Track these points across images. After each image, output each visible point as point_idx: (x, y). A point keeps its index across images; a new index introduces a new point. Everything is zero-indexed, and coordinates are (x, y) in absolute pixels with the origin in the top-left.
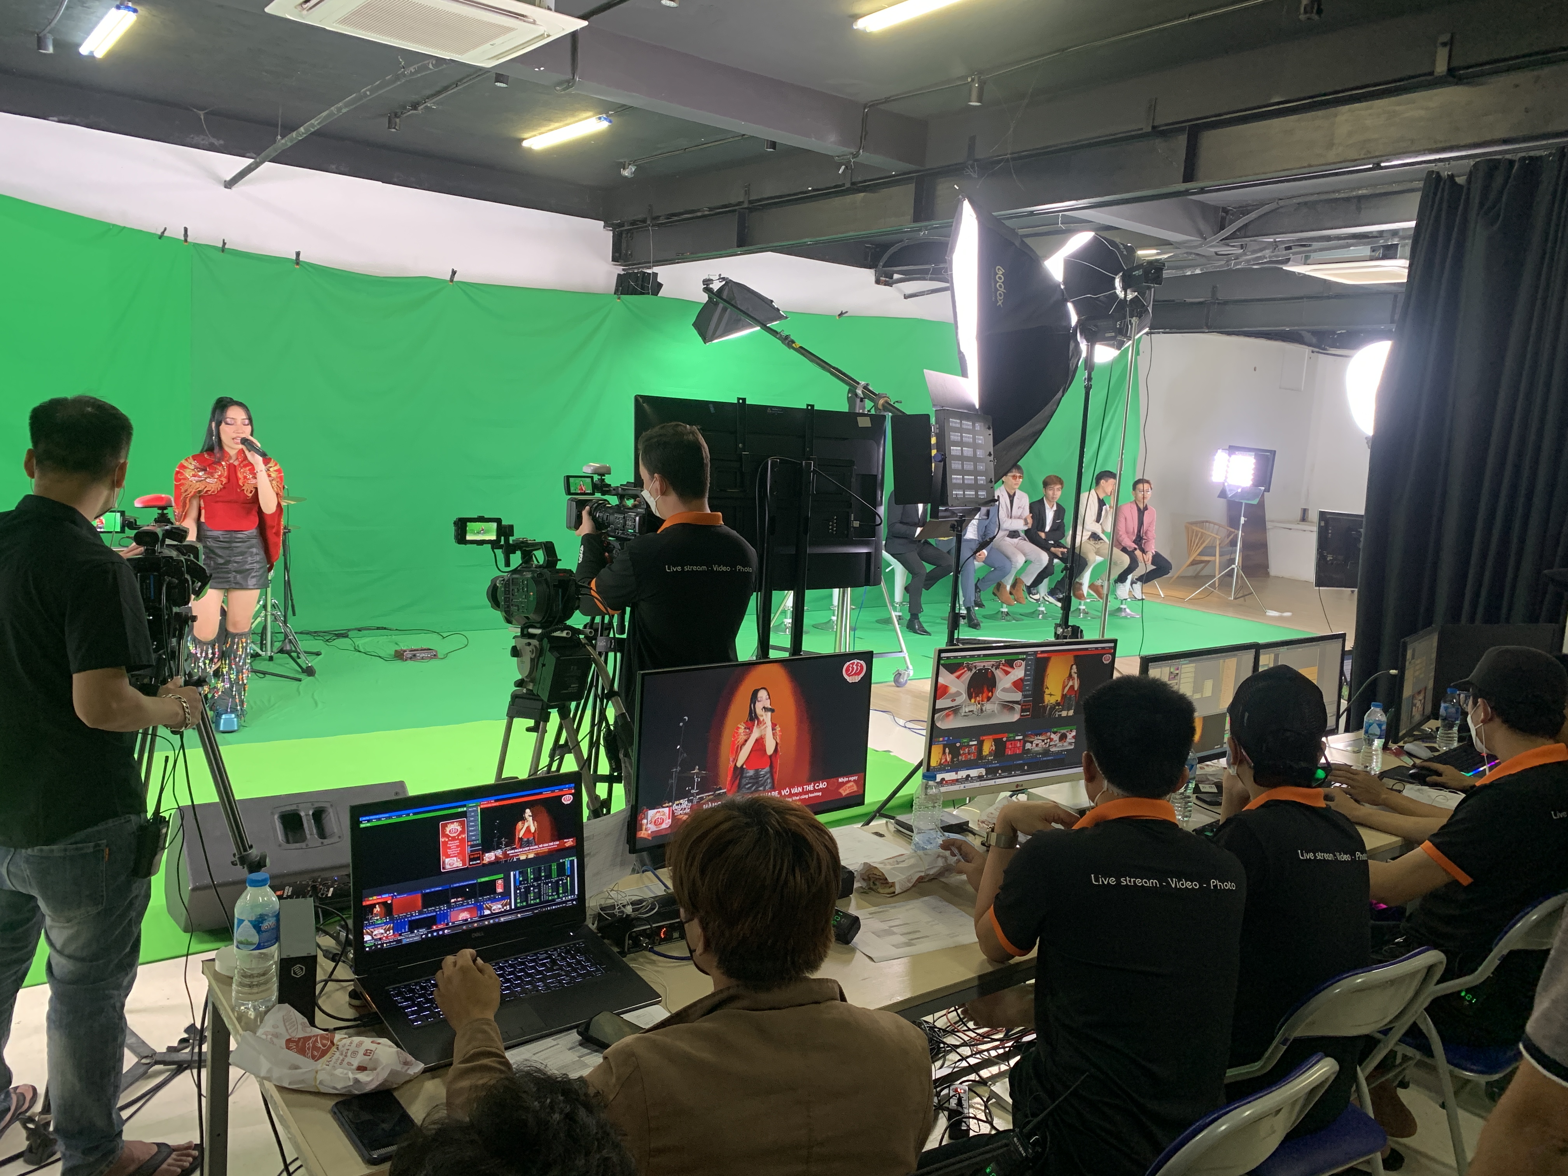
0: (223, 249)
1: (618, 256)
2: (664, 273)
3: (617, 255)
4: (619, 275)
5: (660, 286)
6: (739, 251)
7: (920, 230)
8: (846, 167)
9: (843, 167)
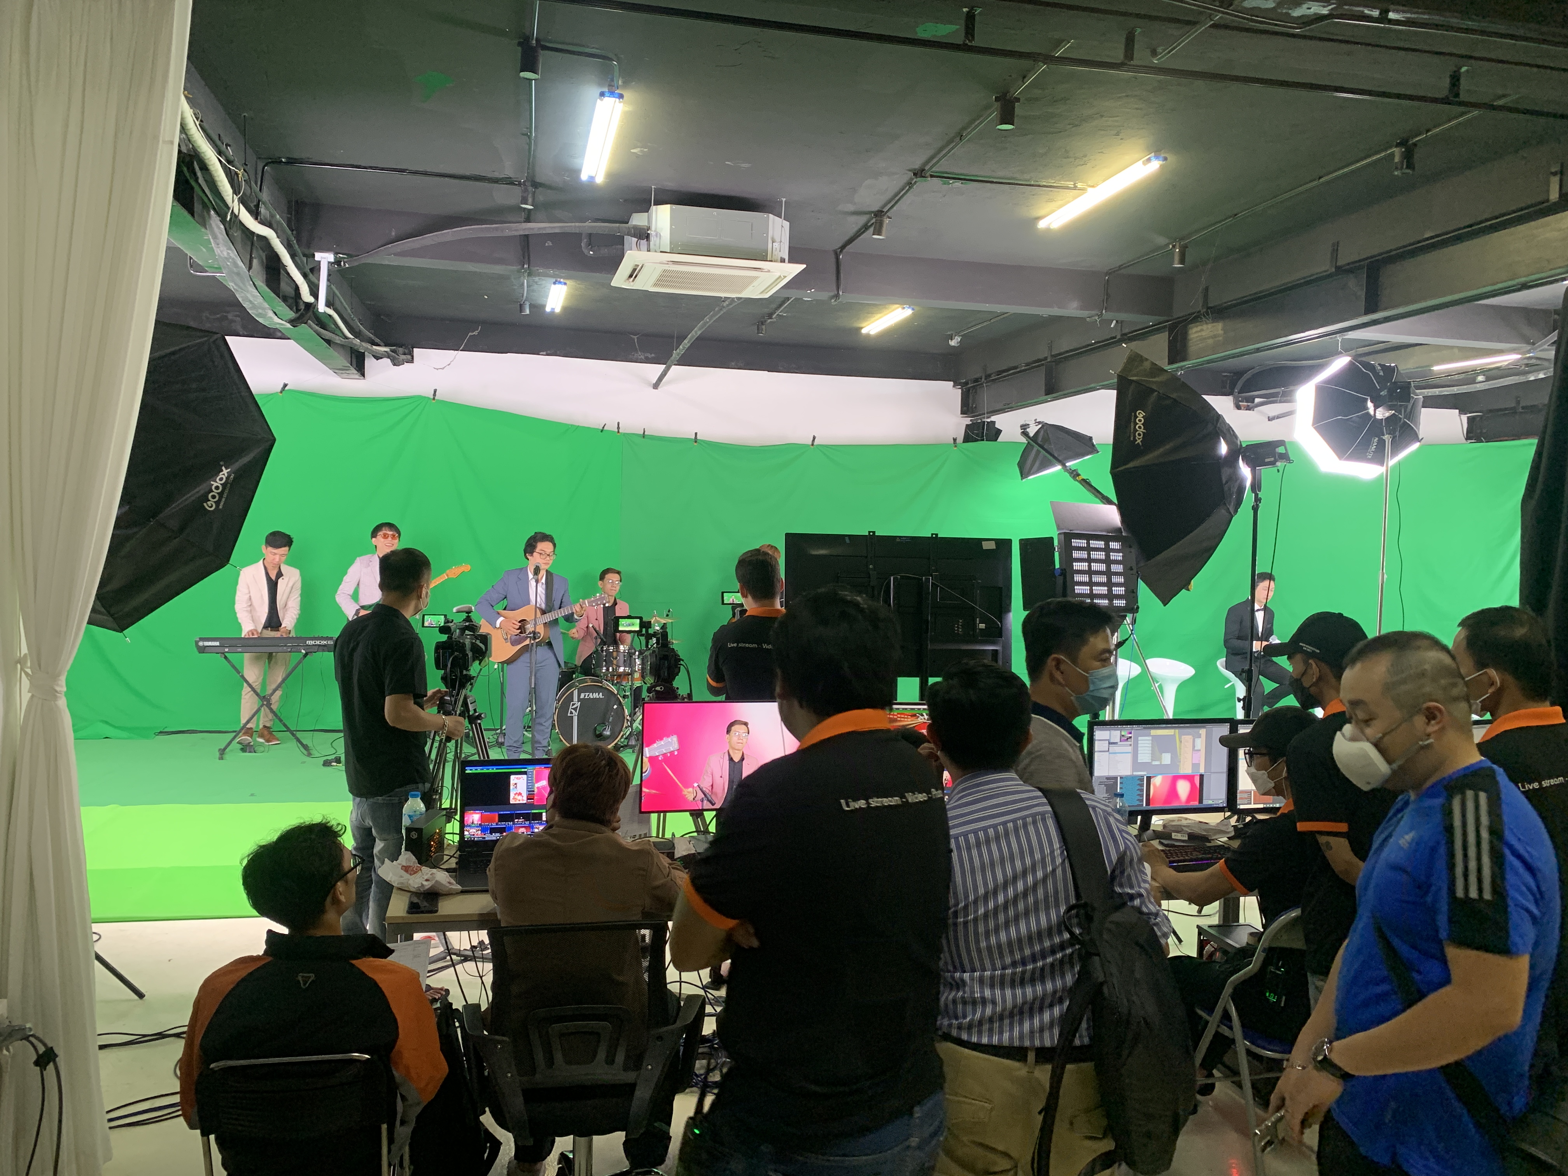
0: (644, 435)
1: (967, 408)
2: (1001, 420)
3: (965, 408)
4: (967, 426)
5: (999, 432)
6: (1049, 397)
7: (1177, 370)
8: (1117, 321)
9: (1114, 322)
